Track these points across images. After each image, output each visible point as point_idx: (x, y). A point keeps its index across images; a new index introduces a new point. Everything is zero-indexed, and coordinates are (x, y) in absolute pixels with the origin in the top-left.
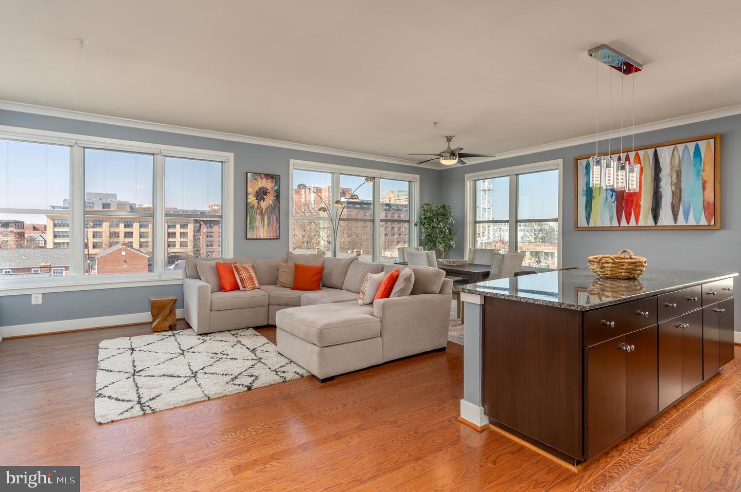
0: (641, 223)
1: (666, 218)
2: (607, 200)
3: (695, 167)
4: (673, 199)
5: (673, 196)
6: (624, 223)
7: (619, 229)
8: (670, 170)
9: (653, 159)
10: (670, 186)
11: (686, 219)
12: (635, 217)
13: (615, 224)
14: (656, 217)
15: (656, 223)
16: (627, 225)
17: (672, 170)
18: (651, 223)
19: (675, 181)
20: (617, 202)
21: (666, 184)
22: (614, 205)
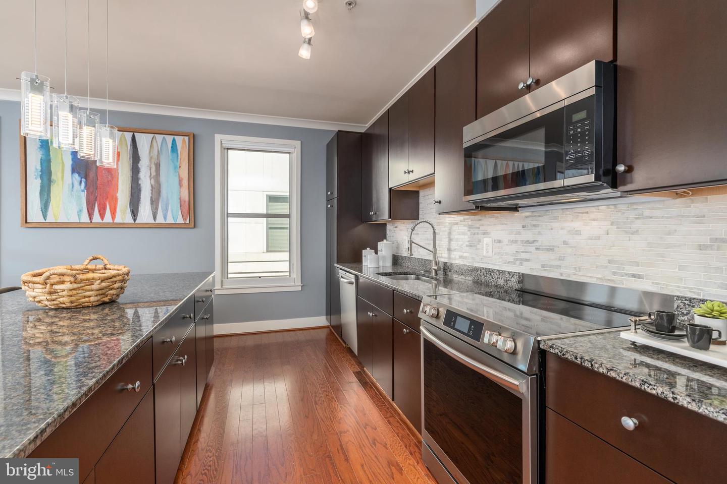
0: (118, 220)
1: (145, 214)
2: (73, 187)
3: (173, 162)
4: (152, 193)
5: (152, 190)
6: (97, 218)
7: (91, 226)
8: (148, 161)
9: (131, 145)
10: (148, 179)
11: (165, 218)
12: (111, 212)
13: (85, 219)
14: (135, 214)
15: (135, 220)
16: (100, 221)
17: (150, 160)
18: (129, 219)
19: (154, 174)
20: (87, 192)
21: (145, 176)
22: (84, 195)
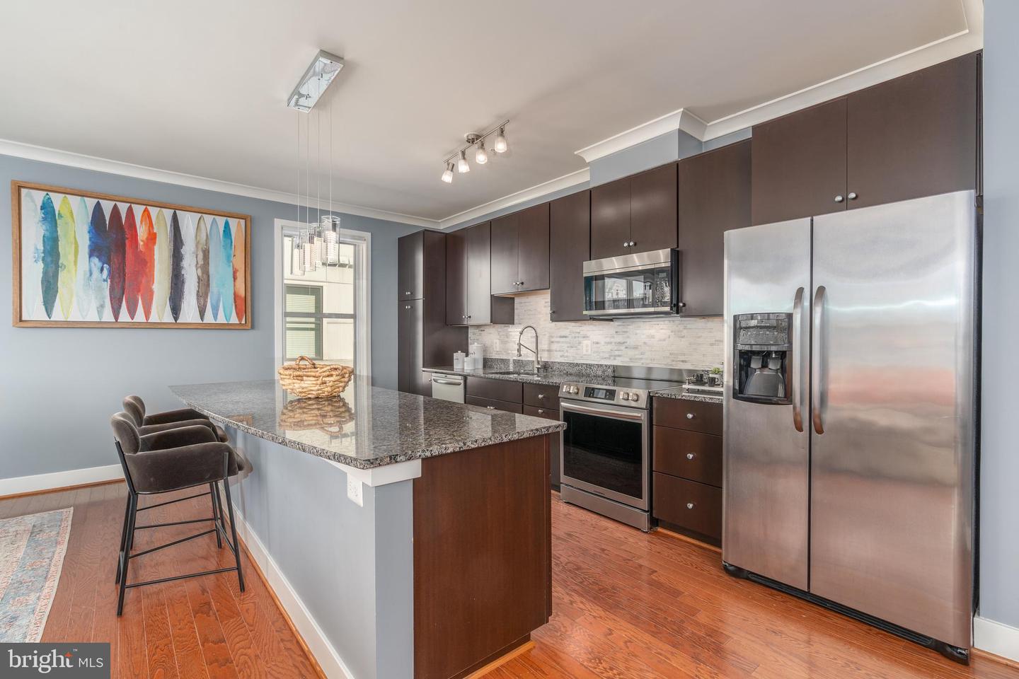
0: (154, 318)
1: (189, 312)
2: (91, 274)
3: (225, 249)
4: (199, 287)
5: (199, 283)
6: (124, 316)
7: (116, 325)
8: (194, 246)
9: (171, 226)
10: (194, 268)
11: (215, 316)
12: (144, 308)
13: (108, 316)
14: (176, 310)
15: (176, 319)
17: (197, 246)
18: (168, 318)
19: (201, 262)
20: (111, 282)
21: (190, 265)
22: (106, 286)
